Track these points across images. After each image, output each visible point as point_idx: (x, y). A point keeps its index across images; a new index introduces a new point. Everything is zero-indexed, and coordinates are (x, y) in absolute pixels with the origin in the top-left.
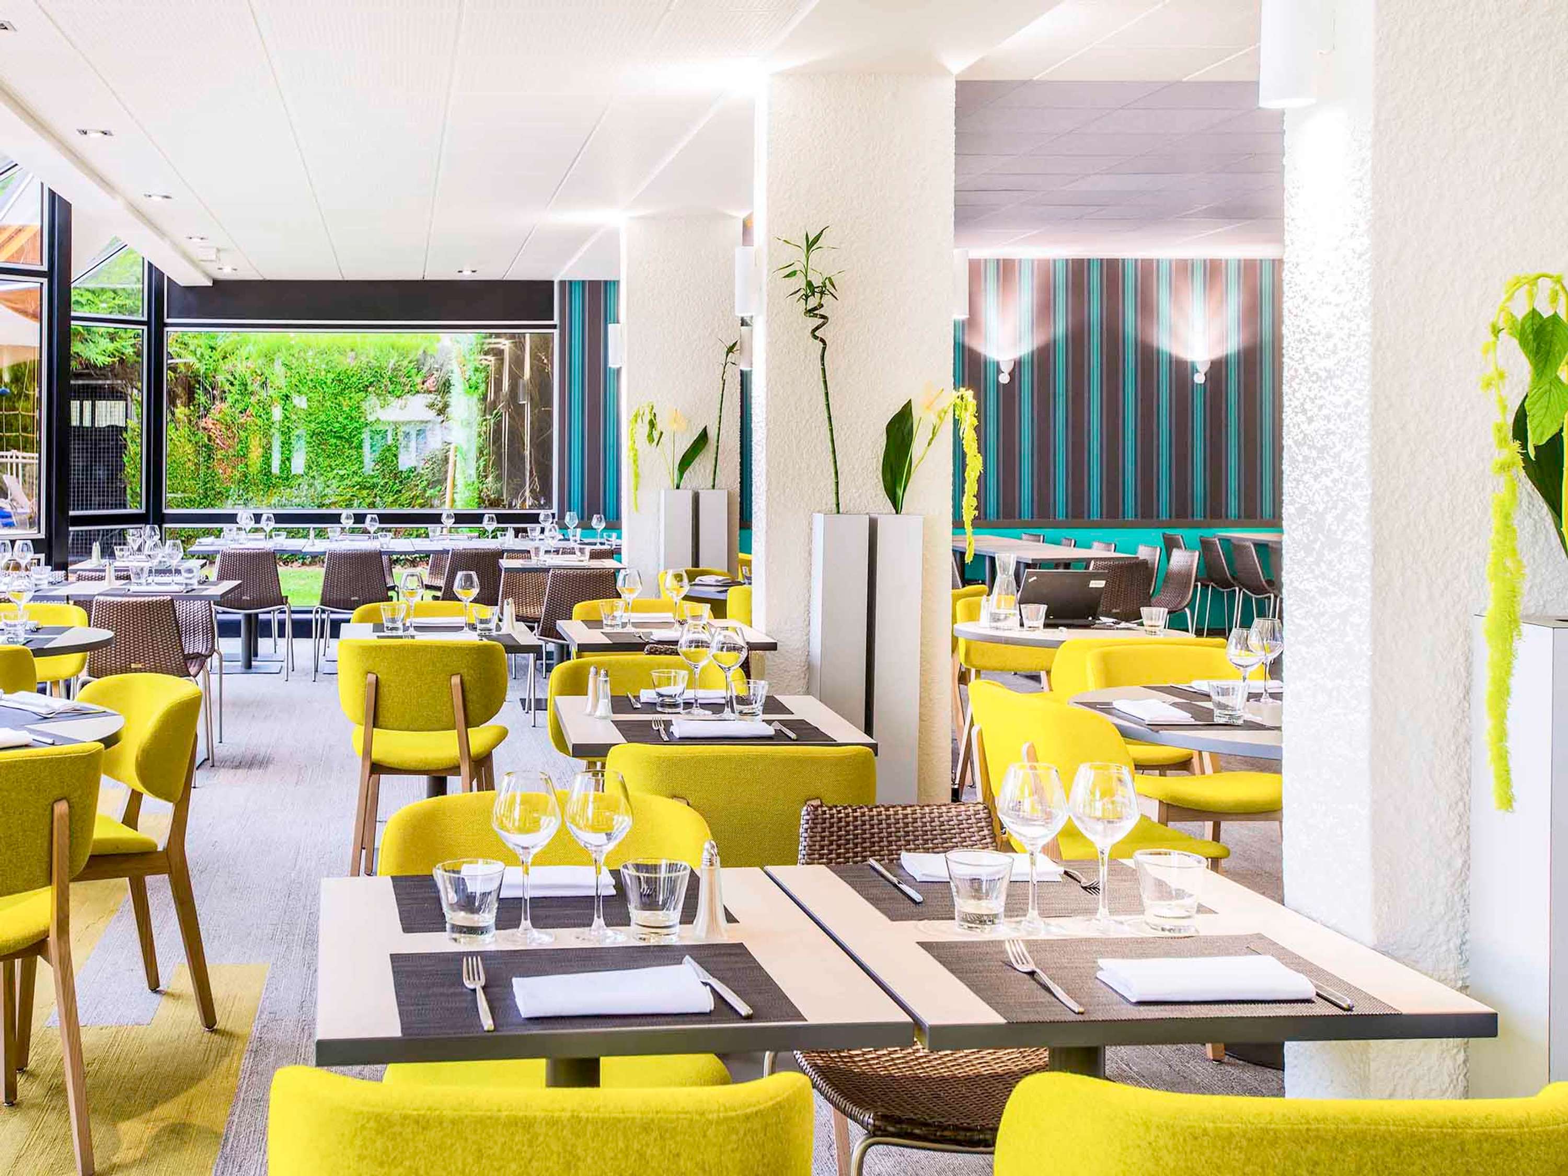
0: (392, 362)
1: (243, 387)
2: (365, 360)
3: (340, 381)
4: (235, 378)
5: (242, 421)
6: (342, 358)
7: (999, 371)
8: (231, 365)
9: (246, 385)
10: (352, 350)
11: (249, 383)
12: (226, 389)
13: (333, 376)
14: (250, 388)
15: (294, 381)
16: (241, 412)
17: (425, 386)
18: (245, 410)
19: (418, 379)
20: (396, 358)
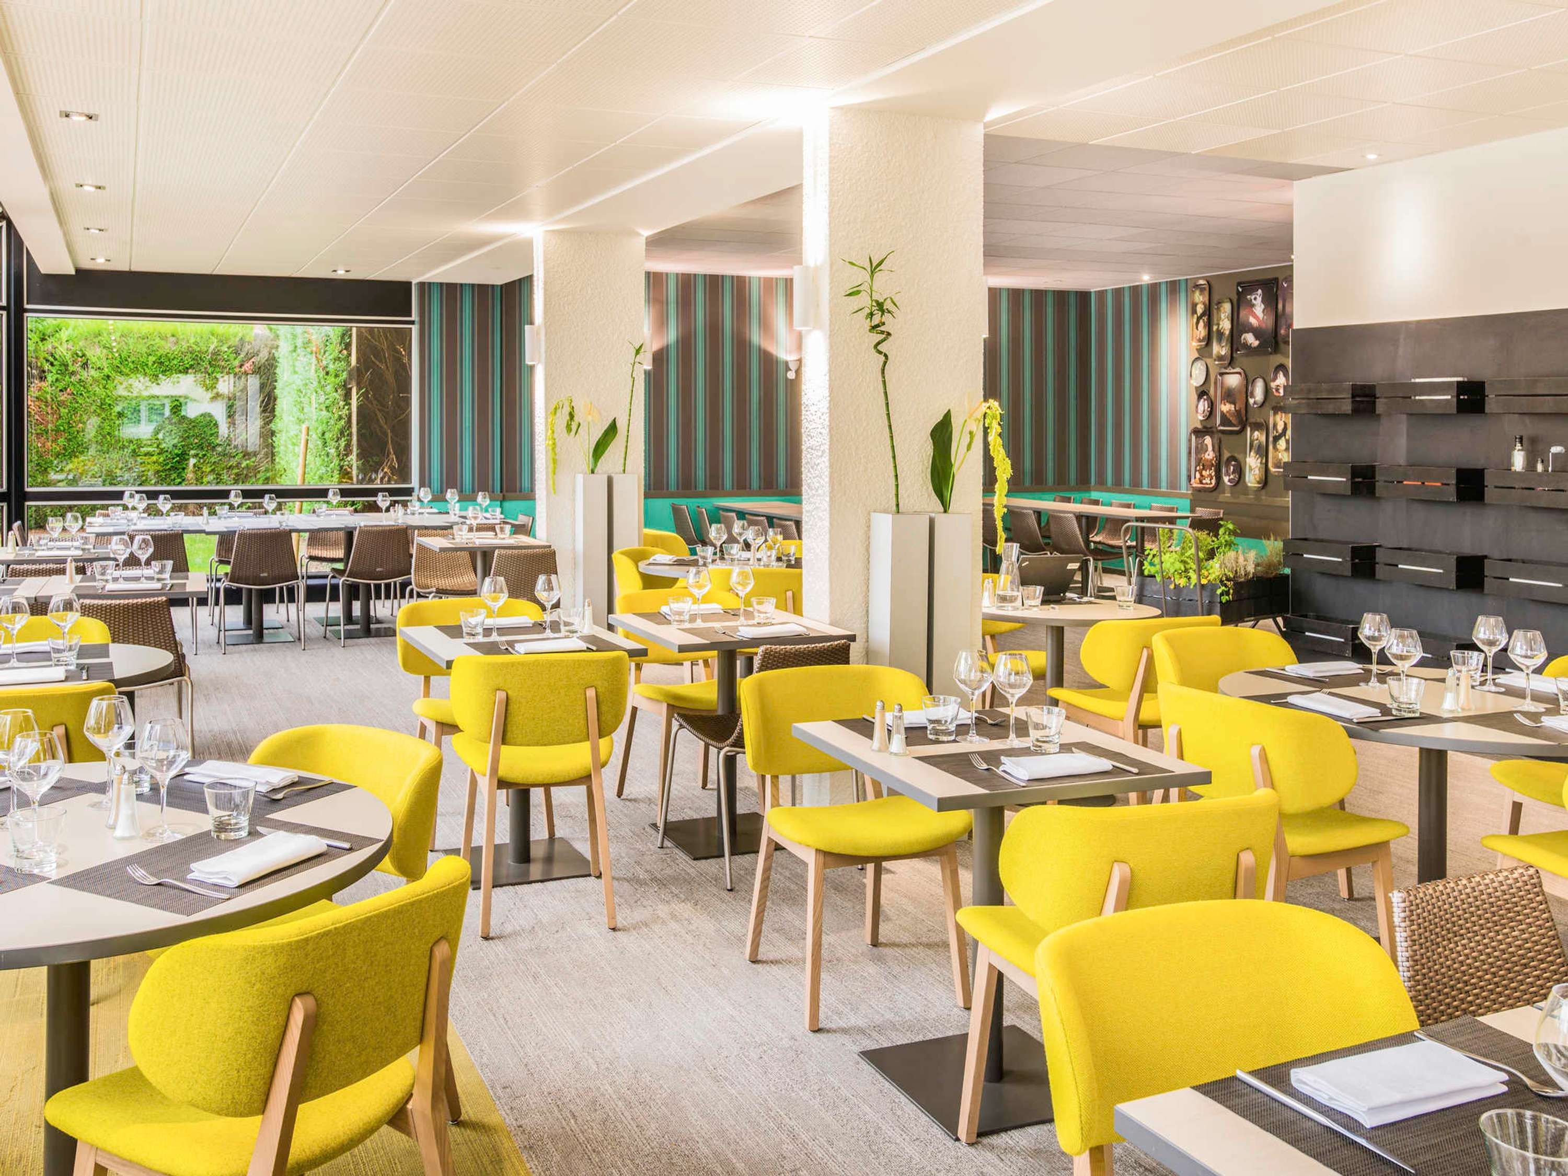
0: (212, 347)
1: (63, 368)
2: (185, 346)
3: (162, 363)
4: (55, 359)
5: (62, 398)
6: (163, 343)
7: (788, 369)
8: (50, 347)
9: (66, 366)
10: (173, 336)
11: (70, 364)
12: (46, 368)
13: (154, 359)
14: (71, 369)
15: (116, 362)
16: (61, 391)
17: (243, 369)
18: (66, 389)
19: (237, 363)
20: (215, 344)
